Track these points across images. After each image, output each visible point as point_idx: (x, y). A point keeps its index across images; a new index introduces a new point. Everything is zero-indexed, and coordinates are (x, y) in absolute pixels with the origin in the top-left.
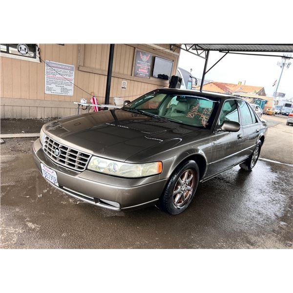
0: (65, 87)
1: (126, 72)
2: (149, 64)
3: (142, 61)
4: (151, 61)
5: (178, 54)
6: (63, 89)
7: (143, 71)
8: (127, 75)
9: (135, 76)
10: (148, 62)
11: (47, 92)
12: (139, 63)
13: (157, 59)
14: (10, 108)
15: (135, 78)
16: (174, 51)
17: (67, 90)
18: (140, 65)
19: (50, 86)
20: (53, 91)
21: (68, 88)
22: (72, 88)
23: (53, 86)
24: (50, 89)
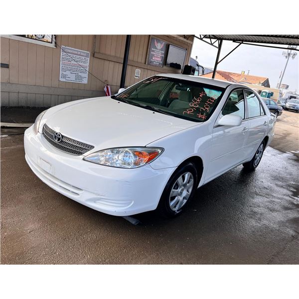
0: (80, 74)
1: (139, 60)
2: (163, 52)
3: (156, 49)
4: (164, 49)
5: (191, 43)
6: (78, 77)
7: (157, 59)
8: (141, 63)
9: (148, 64)
10: (162, 50)
11: (61, 79)
12: (153, 51)
13: (171, 47)
14: (24, 95)
15: (149, 67)
16: (187, 39)
17: (81, 78)
18: (154, 53)
19: (64, 73)
20: (67, 79)
21: (83, 75)
22: (86, 75)
23: (68, 73)
24: (64, 76)
